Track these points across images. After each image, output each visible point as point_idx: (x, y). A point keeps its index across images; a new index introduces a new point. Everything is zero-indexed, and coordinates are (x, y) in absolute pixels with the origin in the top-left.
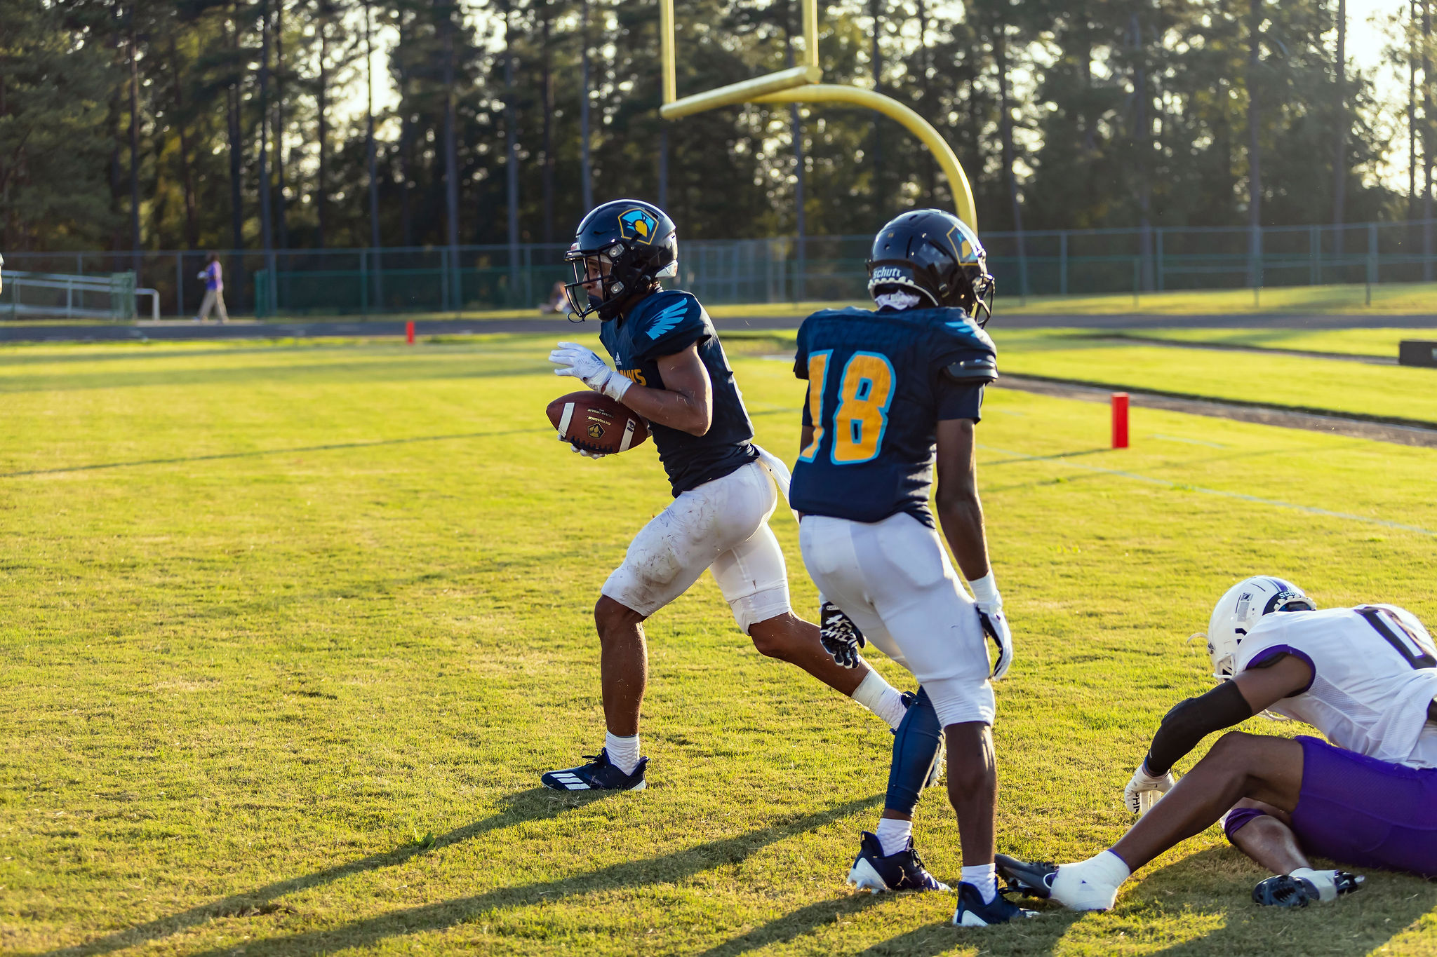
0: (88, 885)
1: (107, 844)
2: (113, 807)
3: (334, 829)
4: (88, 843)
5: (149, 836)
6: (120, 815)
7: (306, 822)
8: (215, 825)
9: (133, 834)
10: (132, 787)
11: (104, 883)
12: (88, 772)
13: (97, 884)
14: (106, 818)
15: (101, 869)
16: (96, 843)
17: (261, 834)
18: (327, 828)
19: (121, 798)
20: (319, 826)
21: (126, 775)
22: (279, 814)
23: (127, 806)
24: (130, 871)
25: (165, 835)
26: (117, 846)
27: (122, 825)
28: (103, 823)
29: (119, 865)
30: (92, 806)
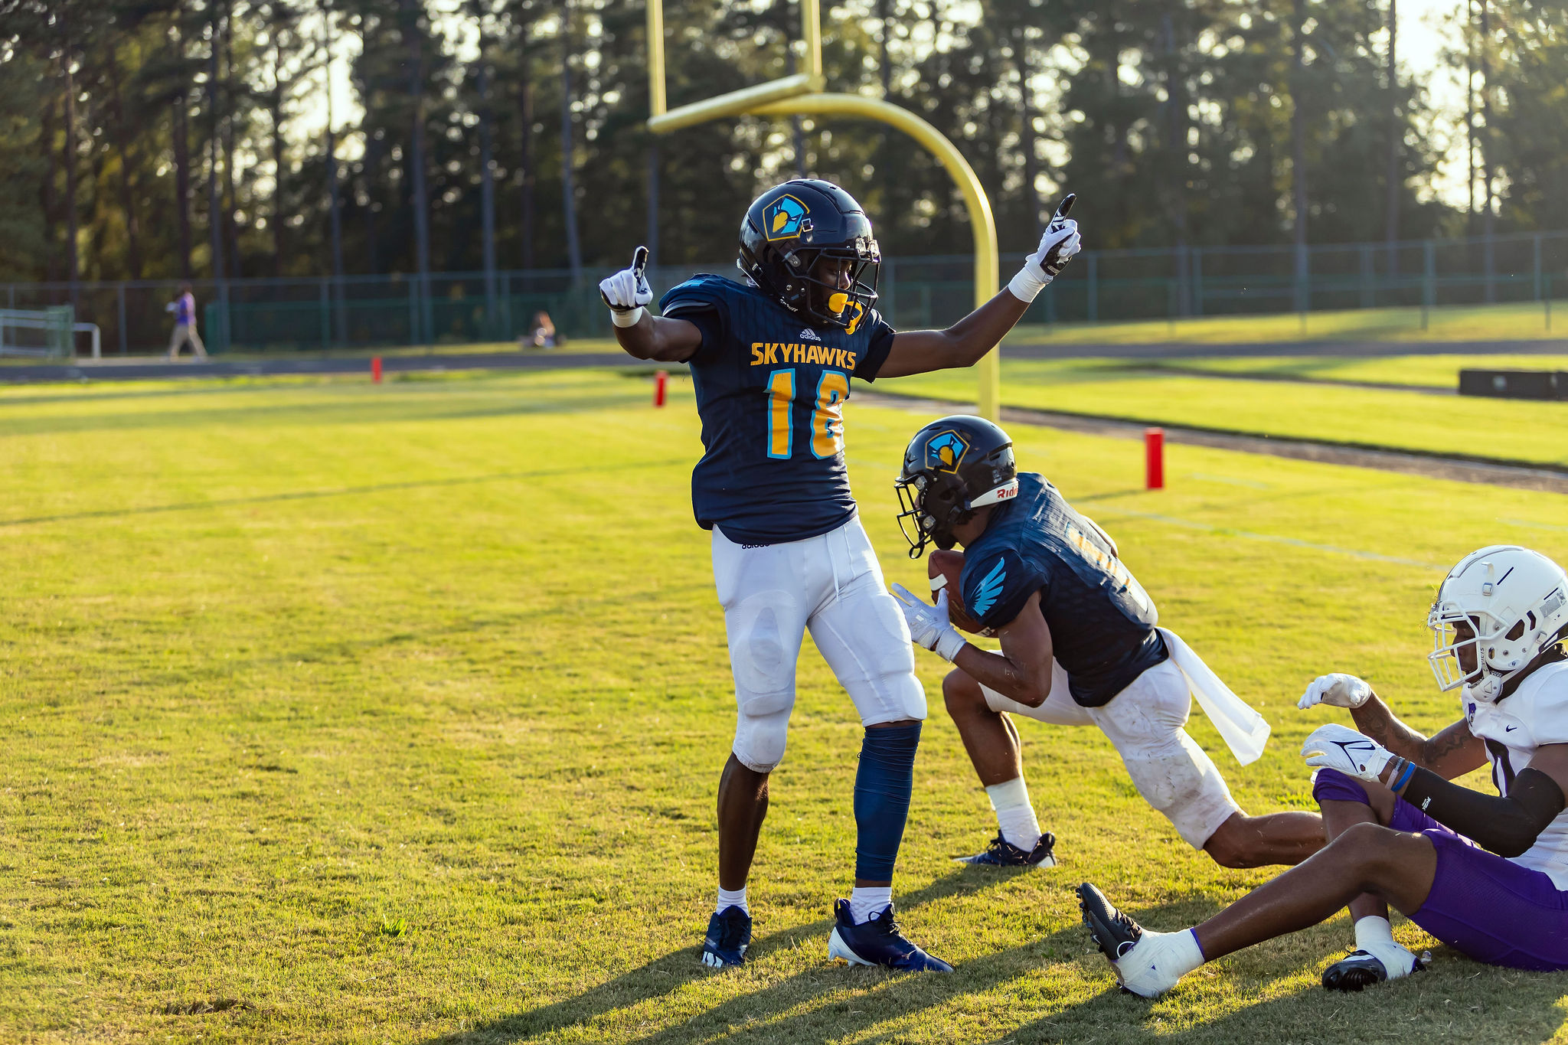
0: (24, 981)
1: (45, 936)
2: (51, 895)
3: (295, 915)
4: (24, 935)
5: (91, 927)
6: (58, 904)
7: (263, 909)
8: (164, 913)
9: (74, 925)
10: (71, 873)
11: (42, 979)
12: (23, 857)
13: (34, 980)
14: (43, 907)
15: (38, 964)
16: (32, 935)
17: (215, 923)
18: (287, 915)
19: (60, 885)
20: (279, 913)
21: (66, 860)
22: (235, 900)
23: (67, 894)
24: (70, 965)
25: (109, 925)
26: (56, 938)
27: (61, 915)
28: (40, 913)
29: (58, 958)
30: (27, 894)
